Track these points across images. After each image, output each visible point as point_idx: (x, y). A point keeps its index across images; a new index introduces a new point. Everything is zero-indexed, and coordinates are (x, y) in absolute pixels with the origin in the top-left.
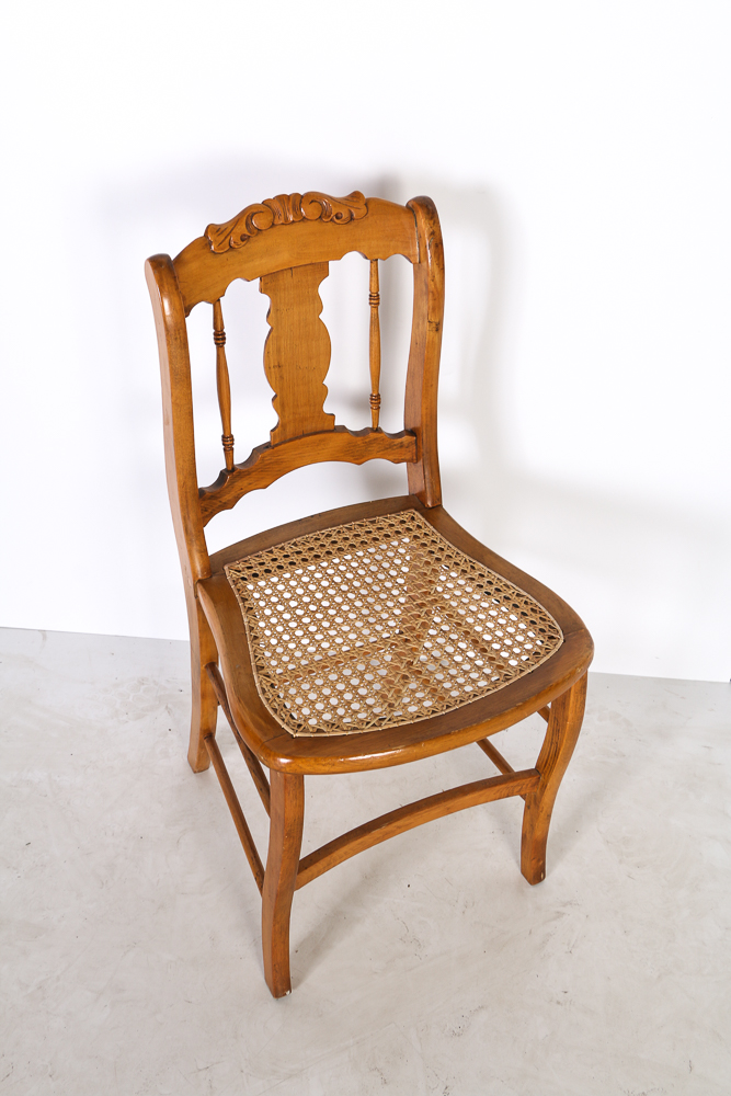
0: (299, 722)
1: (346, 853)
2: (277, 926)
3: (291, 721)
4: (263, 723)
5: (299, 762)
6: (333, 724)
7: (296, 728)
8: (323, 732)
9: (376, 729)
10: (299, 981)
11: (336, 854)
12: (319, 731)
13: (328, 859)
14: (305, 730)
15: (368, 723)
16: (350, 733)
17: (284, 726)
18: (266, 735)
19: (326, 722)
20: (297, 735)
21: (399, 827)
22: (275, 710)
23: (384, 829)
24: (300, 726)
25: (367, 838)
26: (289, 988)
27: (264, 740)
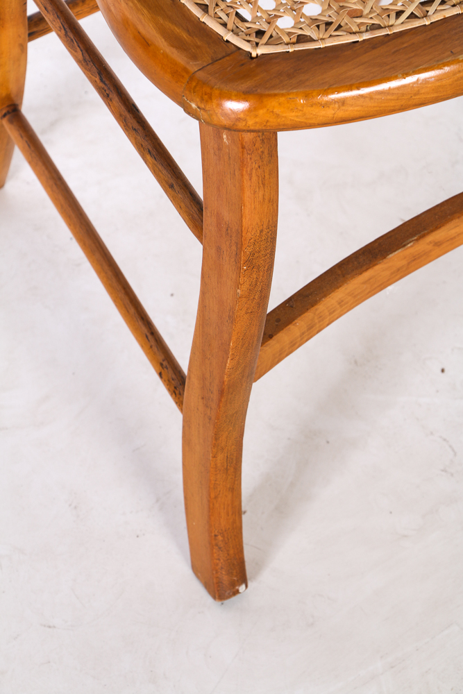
0: (257, 26)
1: (341, 303)
2: (220, 457)
3: (240, 24)
4: (184, 35)
5: (273, 104)
6: (328, 24)
7: (253, 38)
8: (311, 40)
9: (416, 24)
10: (260, 566)
11: (323, 306)
12: (302, 39)
13: (309, 315)
14: (272, 41)
15: (399, 14)
16: (366, 36)
17: (228, 36)
18: (194, 57)
19: (314, 20)
20: (261, 51)
21: (437, 244)
22: (205, 8)
23: (412, 249)
24: (260, 33)
25: (379, 270)
26: (243, 579)
27: (193, 67)
